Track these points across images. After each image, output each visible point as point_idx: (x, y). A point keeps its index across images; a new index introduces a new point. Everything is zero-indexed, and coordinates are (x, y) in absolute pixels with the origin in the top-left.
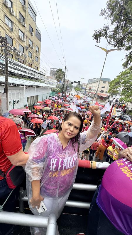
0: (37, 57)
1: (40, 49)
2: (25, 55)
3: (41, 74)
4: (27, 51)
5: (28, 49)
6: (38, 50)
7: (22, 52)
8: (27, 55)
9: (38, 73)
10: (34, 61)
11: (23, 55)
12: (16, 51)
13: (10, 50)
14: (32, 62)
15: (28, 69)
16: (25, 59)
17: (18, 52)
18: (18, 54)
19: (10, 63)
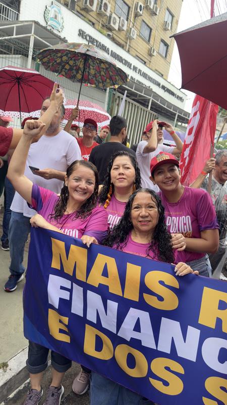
0: (165, 44)
1: (177, 22)
2: (129, 31)
3: (172, 94)
4: (139, 19)
5: (141, 12)
7: (123, 18)
8: (135, 34)
9: (164, 87)
10: (155, 54)
11: (125, 28)
12: (105, 11)
13: (89, 5)
14: (147, 54)
15: (132, 67)
16: (130, 42)
17: (110, 17)
18: (109, 23)
19: (81, 33)
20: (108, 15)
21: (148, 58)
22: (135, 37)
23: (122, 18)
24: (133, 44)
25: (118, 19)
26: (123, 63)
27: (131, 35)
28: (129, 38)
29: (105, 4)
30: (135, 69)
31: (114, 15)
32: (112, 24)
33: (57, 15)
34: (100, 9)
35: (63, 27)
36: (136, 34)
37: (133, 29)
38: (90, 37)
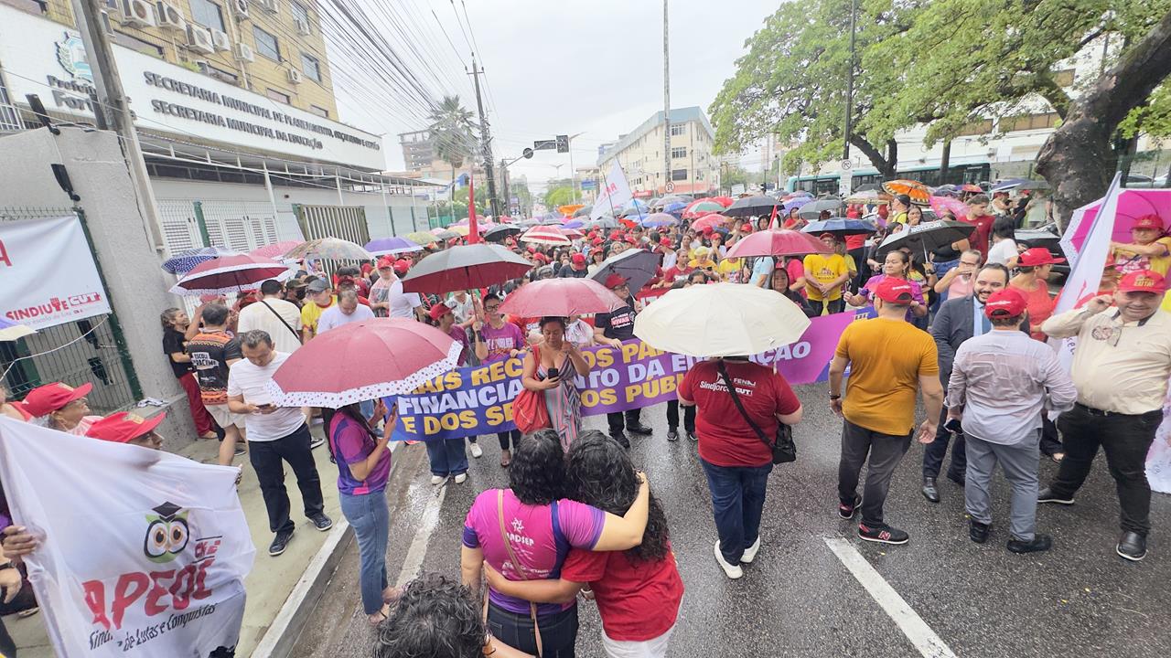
0: (311, 59)
1: (316, 13)
2: (236, 50)
3: (357, 141)
4: (246, 25)
5: (246, 13)
6: (303, 20)
7: (216, 29)
8: (248, 51)
9: (338, 135)
10: (300, 79)
11: (227, 46)
12: (176, 22)
13: (138, 18)
14: (285, 83)
15: (272, 115)
16: (245, 68)
17: (190, 30)
18: (192, 41)
19: (152, 79)
20: (185, 29)
21: (289, 87)
22: (252, 59)
23: (213, 30)
24: (253, 70)
25: (207, 33)
26: (252, 113)
27: (244, 56)
28: (240, 61)
29: (170, 9)
30: (277, 116)
31: (195, 27)
32: (198, 43)
34: (163, 19)
36: (252, 54)
37: (242, 45)
38: (171, 81)
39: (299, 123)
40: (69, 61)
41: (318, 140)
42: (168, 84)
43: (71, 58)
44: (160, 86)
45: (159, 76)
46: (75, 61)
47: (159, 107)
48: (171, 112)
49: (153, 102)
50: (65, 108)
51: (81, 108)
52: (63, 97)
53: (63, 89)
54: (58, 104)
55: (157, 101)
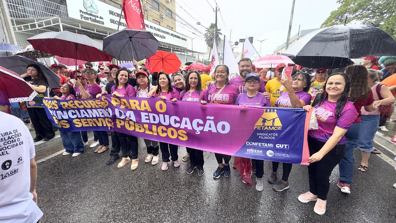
0: (170, 11)
3: (179, 37)
10: (164, 17)
14: (159, 17)
15: (149, 27)
16: (147, 12)
19: (111, 13)
21: (160, 19)
30: (151, 27)
33: (92, 4)
35: (98, 11)
38: (117, 14)
39: (159, 30)
40: (86, 6)
41: (164, 36)
42: (116, 14)
43: (87, 5)
44: (114, 15)
45: (113, 12)
46: (89, 6)
47: (112, 21)
48: (116, 23)
49: (111, 20)
50: (83, 20)
51: (88, 20)
52: (83, 16)
53: (84, 14)
54: (82, 18)
55: (111, 19)
